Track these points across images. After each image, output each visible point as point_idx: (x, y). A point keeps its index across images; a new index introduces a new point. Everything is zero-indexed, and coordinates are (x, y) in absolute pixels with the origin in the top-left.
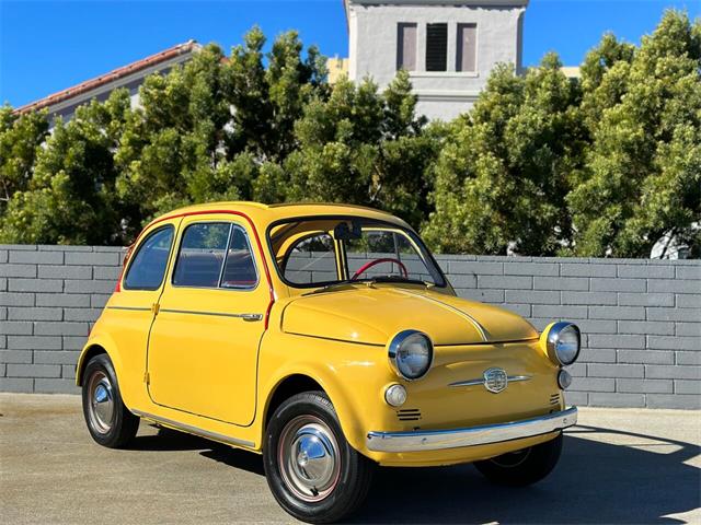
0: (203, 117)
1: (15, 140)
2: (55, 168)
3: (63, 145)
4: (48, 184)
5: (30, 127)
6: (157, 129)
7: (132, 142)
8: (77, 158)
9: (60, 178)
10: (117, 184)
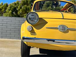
0: (30, 4)
1: (3, 7)
2: (10, 10)
3: (11, 7)
4: (9, 12)
5: (5, 5)
6: (24, 5)
7: (20, 7)
8: (13, 9)
9: (10, 11)
10: (18, 13)
